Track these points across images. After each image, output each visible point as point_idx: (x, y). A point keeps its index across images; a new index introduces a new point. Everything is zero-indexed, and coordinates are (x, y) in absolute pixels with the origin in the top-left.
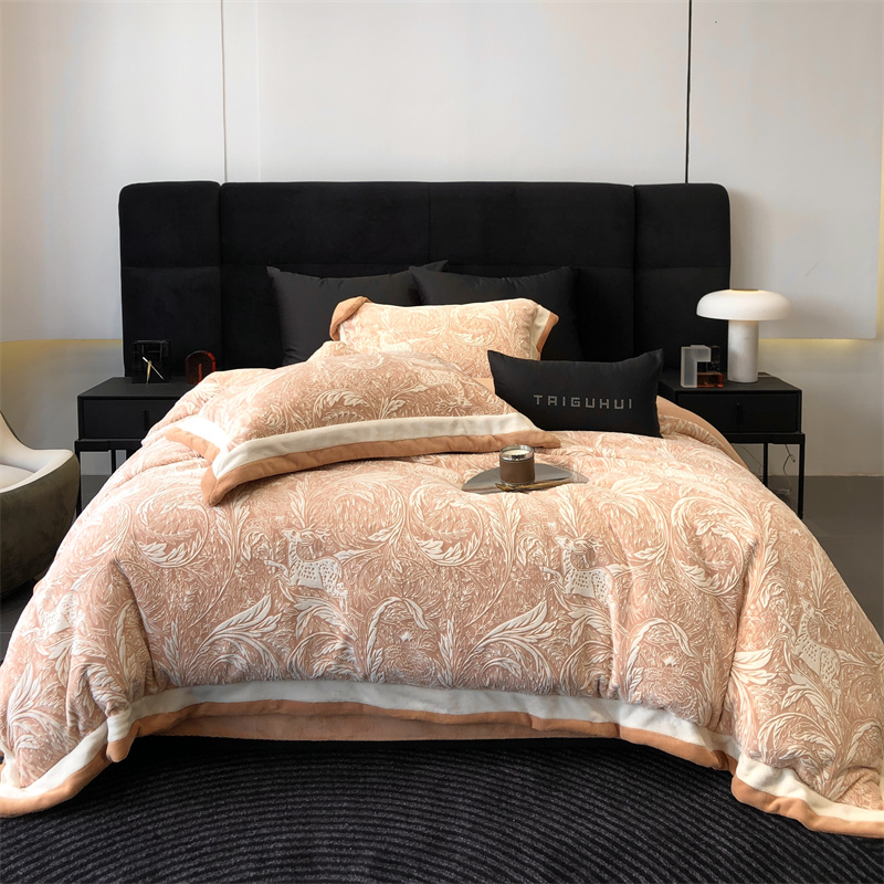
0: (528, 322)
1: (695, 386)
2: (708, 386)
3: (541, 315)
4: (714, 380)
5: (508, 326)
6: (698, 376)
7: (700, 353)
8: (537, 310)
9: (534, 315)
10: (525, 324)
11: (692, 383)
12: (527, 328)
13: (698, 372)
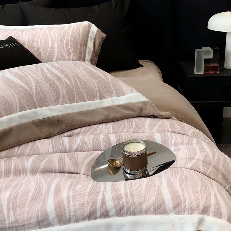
1: (202, 73)
2: (211, 73)
4: (214, 69)
6: (204, 67)
7: (207, 53)
11: (200, 71)
13: (205, 64)
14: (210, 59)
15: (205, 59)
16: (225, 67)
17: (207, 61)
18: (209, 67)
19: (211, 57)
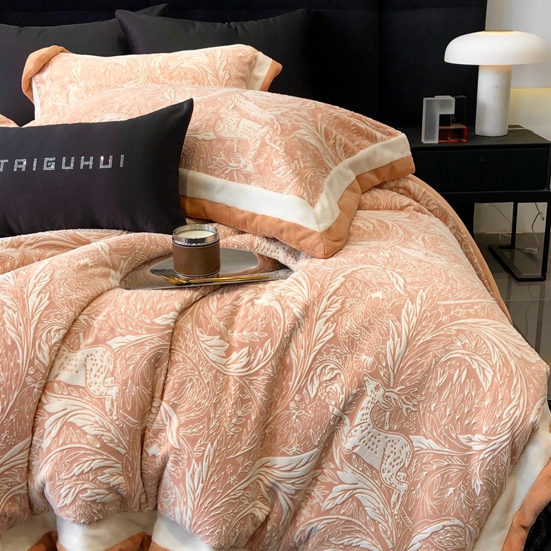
0: (243, 72)
1: (436, 141)
2: (451, 141)
3: (262, 64)
4: (458, 134)
5: (217, 76)
6: (440, 130)
7: (444, 104)
8: (256, 58)
9: (252, 64)
10: (240, 74)
11: (432, 138)
12: (243, 79)
13: (440, 125)
14: (450, 115)
15: (441, 116)
16: (477, 132)
17: (444, 119)
18: (448, 129)
19: (452, 111)
